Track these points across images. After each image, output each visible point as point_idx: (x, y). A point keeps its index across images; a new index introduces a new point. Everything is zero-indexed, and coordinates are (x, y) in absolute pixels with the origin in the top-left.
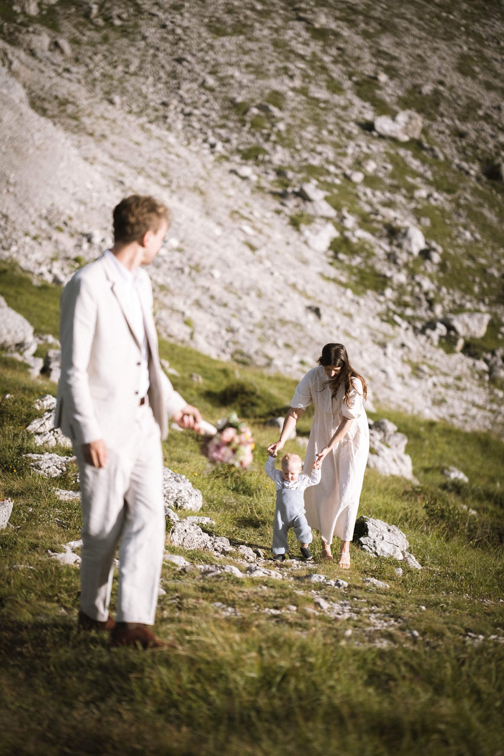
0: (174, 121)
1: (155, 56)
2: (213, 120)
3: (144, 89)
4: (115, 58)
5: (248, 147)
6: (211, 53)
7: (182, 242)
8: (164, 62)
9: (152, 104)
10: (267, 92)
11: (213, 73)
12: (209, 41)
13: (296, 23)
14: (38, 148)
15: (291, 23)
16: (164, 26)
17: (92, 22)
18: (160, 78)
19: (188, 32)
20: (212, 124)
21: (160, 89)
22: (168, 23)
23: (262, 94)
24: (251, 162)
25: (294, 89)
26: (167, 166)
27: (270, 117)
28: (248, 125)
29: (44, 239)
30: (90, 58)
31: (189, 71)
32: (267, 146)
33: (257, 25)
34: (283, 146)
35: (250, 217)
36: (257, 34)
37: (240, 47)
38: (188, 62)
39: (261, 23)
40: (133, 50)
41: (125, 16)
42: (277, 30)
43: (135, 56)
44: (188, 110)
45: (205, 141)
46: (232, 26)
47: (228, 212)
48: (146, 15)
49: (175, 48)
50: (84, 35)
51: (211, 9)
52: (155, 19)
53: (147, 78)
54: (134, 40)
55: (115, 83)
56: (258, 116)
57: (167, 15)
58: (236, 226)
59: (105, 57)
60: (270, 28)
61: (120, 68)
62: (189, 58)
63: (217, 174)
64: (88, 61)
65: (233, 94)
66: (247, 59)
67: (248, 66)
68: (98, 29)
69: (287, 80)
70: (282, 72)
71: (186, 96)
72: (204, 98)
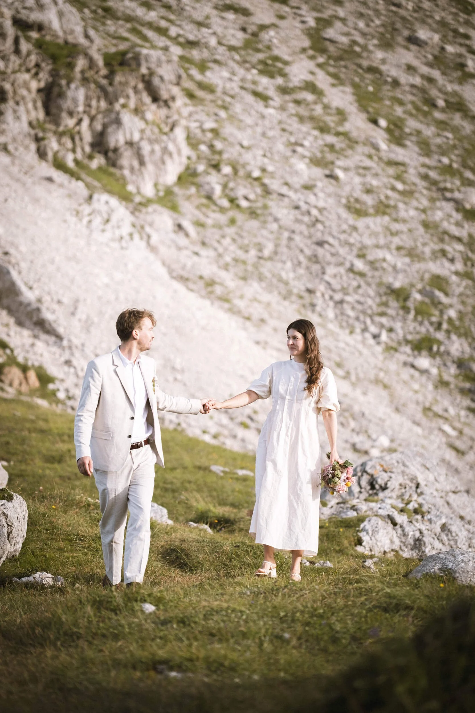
0: (325, 310)
1: (290, 239)
2: (370, 307)
3: (284, 275)
4: (246, 241)
5: (418, 337)
6: (355, 234)
7: (392, 441)
8: (302, 245)
9: (295, 291)
10: (427, 276)
11: (361, 256)
12: (351, 222)
13: (444, 204)
14: (203, 328)
15: (438, 204)
16: (297, 208)
17: (215, 204)
18: (300, 263)
19: (325, 213)
20: (369, 312)
21: (302, 275)
22: (302, 204)
23: (422, 279)
24: (424, 353)
25: (457, 273)
26: (340, 356)
27: (436, 303)
28: (413, 313)
29: (226, 437)
30: (218, 242)
31: (333, 255)
32: (440, 336)
33: (401, 205)
34: (460, 336)
35: (445, 415)
36: (402, 214)
37: (387, 228)
38: (329, 244)
39: (405, 203)
40: (264, 232)
41: (252, 196)
42: (424, 211)
43: (268, 239)
44: (338, 297)
45: (365, 330)
46: (373, 207)
47: (420, 409)
48: (274, 196)
49: (312, 230)
50: (207, 217)
51: (347, 188)
52: (286, 200)
53: (284, 262)
54: (265, 222)
55: (250, 268)
56: (422, 303)
57: (299, 195)
58: (434, 425)
59: (234, 240)
60: (417, 209)
61: (253, 252)
62: (331, 240)
63: (393, 366)
64: (216, 245)
65: (389, 279)
66: (396, 241)
67: (399, 248)
68: (222, 210)
69: (447, 264)
70: (439, 255)
71: (333, 282)
72: (355, 284)
